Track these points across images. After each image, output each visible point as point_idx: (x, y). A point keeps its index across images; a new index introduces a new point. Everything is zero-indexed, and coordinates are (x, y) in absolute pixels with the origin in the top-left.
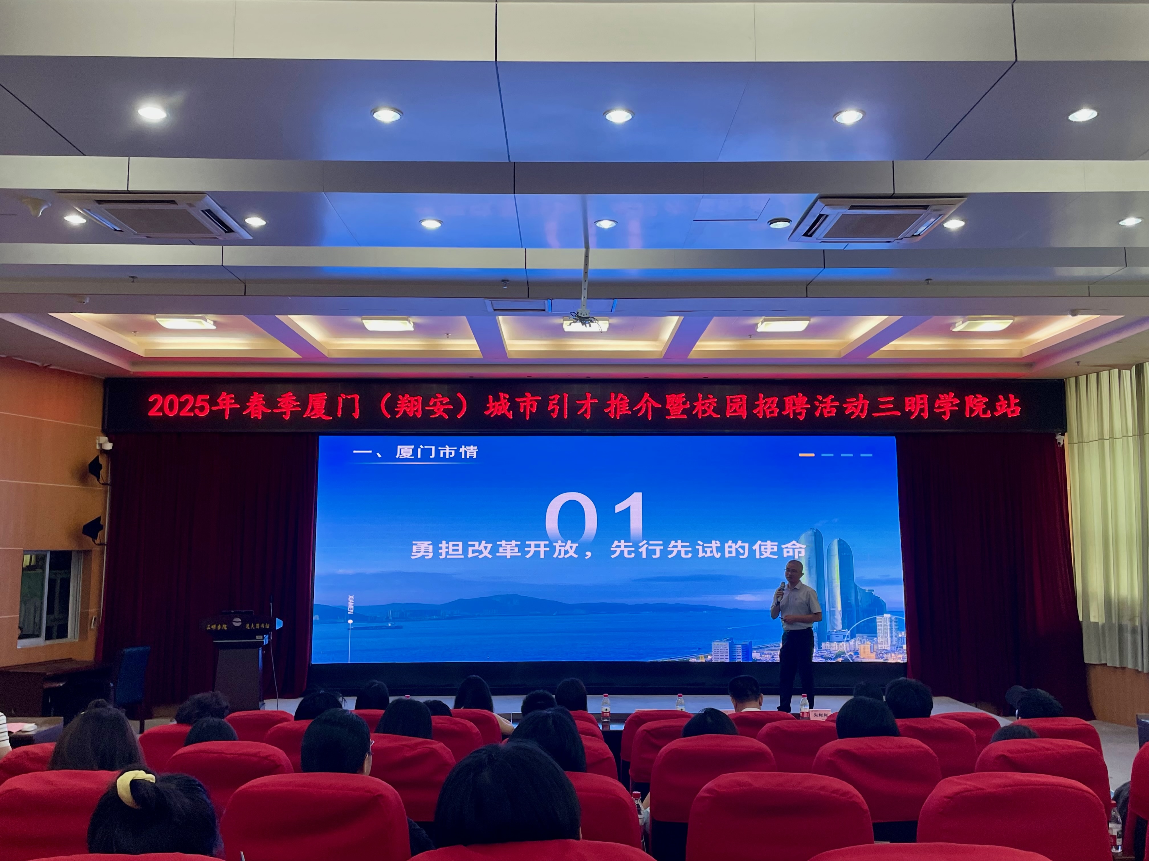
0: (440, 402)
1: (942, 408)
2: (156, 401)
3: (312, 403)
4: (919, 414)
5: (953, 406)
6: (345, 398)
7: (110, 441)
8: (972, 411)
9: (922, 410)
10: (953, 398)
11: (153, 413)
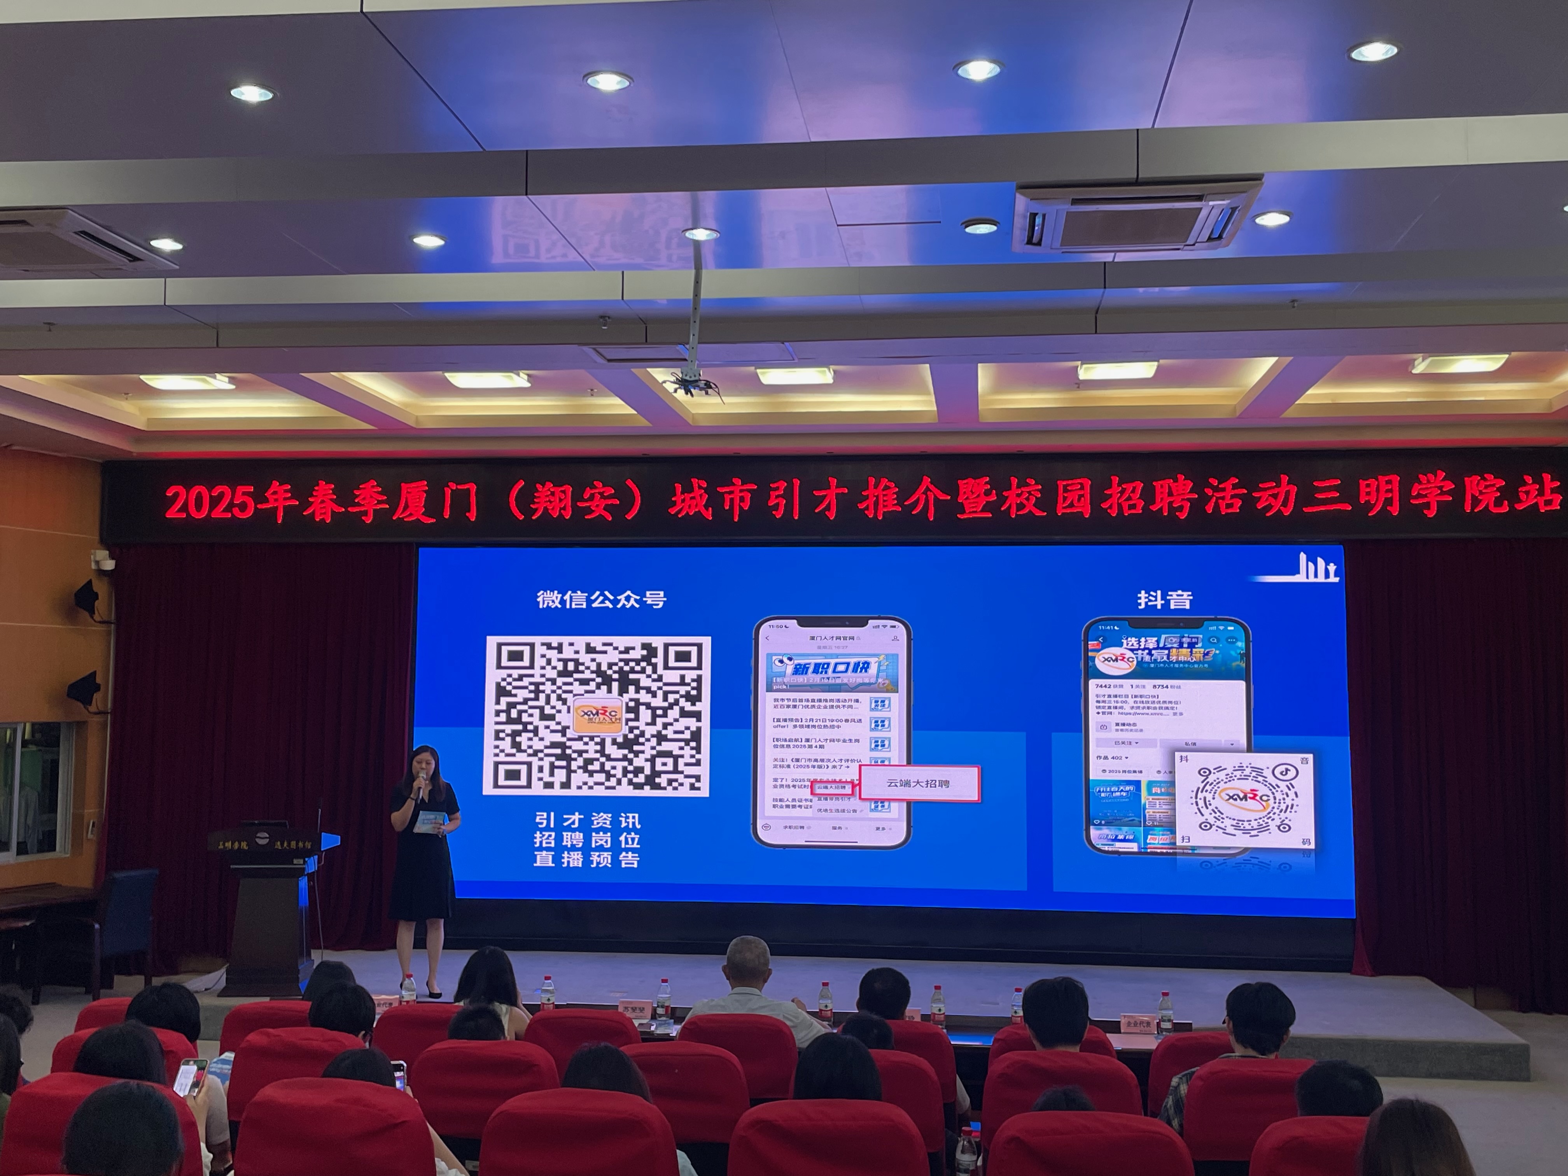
0: (599, 493)
1: (1425, 496)
2: (176, 495)
3: (406, 499)
4: (1384, 509)
5: (1443, 493)
6: (455, 488)
7: (112, 557)
8: (1476, 502)
9: (1389, 502)
10: (1444, 479)
11: (173, 514)
